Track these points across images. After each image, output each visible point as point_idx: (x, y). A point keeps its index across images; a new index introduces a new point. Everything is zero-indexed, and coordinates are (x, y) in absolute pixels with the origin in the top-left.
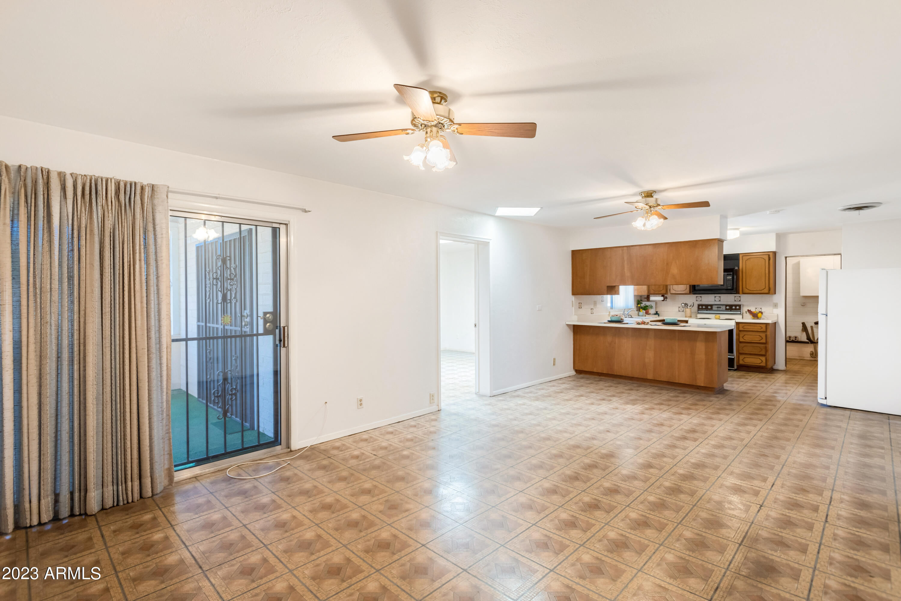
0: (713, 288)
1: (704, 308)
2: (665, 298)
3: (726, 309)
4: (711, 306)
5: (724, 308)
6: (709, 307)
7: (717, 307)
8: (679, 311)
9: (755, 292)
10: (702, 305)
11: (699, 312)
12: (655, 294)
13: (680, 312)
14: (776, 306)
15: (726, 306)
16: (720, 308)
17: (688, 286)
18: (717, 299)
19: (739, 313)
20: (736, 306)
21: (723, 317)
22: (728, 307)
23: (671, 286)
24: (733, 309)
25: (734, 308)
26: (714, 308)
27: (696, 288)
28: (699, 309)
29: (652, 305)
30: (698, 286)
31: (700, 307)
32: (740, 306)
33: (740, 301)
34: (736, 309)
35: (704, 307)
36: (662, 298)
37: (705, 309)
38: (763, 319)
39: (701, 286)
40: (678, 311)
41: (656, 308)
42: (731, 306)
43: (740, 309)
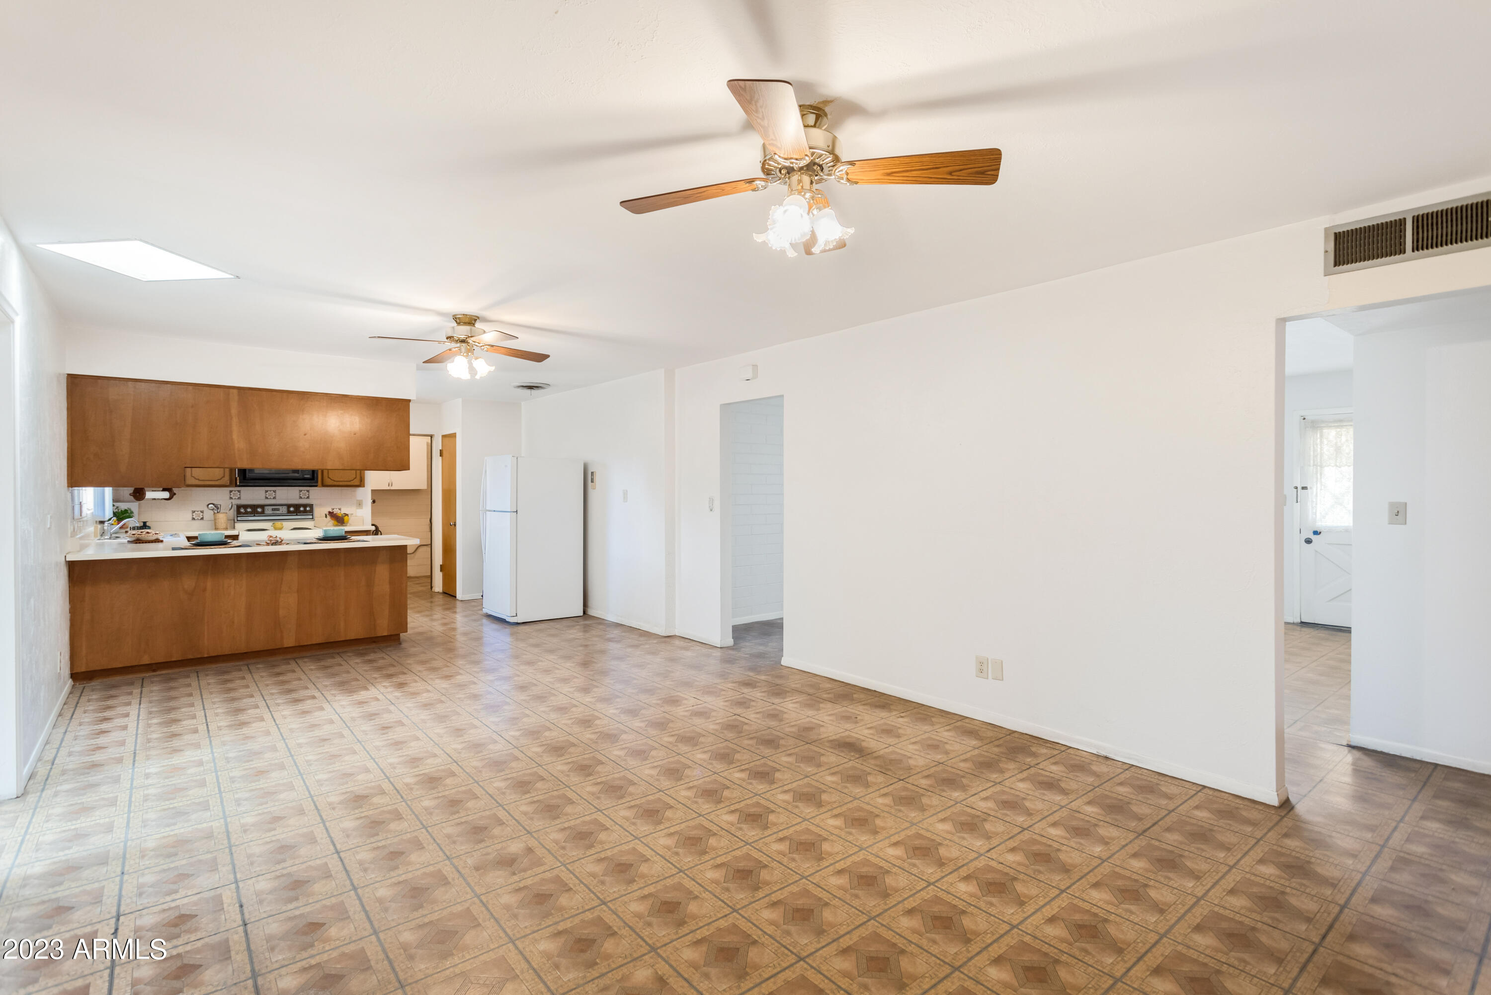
0: (277, 476)
1: (246, 511)
2: (172, 495)
3: (289, 512)
4: (262, 507)
5: (284, 510)
6: (259, 510)
7: (273, 510)
8: (193, 519)
9: (341, 484)
10: (245, 507)
11: (239, 519)
12: (155, 487)
13: (194, 522)
14: (360, 504)
15: (289, 506)
16: (278, 510)
17: (227, 471)
18: (271, 494)
19: (311, 517)
20: (305, 506)
21: (286, 524)
22: (292, 509)
23: (188, 470)
24: (300, 512)
25: (302, 509)
26: (268, 510)
27: (248, 475)
28: (239, 513)
29: (133, 509)
30: (251, 470)
31: (242, 510)
32: (311, 506)
33: (308, 497)
34: (305, 511)
35: (249, 510)
36: (166, 495)
37: (251, 513)
38: (350, 525)
39: (256, 471)
40: (191, 519)
41: (139, 514)
42: (297, 507)
43: (311, 511)
